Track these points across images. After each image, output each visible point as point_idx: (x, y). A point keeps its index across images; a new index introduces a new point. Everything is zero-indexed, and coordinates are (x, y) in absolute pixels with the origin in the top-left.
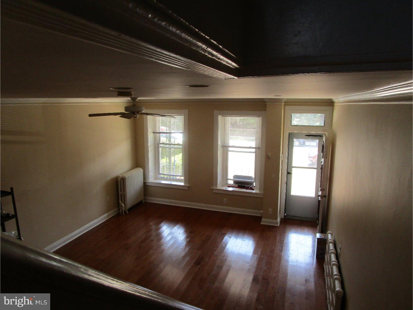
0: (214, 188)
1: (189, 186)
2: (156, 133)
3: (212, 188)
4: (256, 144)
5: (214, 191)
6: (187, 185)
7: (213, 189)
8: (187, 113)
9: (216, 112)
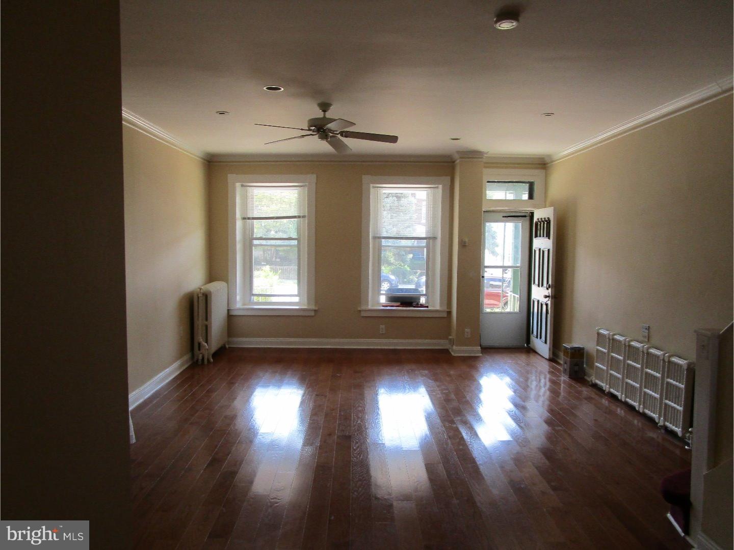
0: (363, 307)
1: (317, 308)
2: (249, 219)
3: (359, 309)
4: (427, 232)
5: (363, 314)
6: (313, 307)
7: (360, 311)
8: (315, 180)
9: (366, 178)
